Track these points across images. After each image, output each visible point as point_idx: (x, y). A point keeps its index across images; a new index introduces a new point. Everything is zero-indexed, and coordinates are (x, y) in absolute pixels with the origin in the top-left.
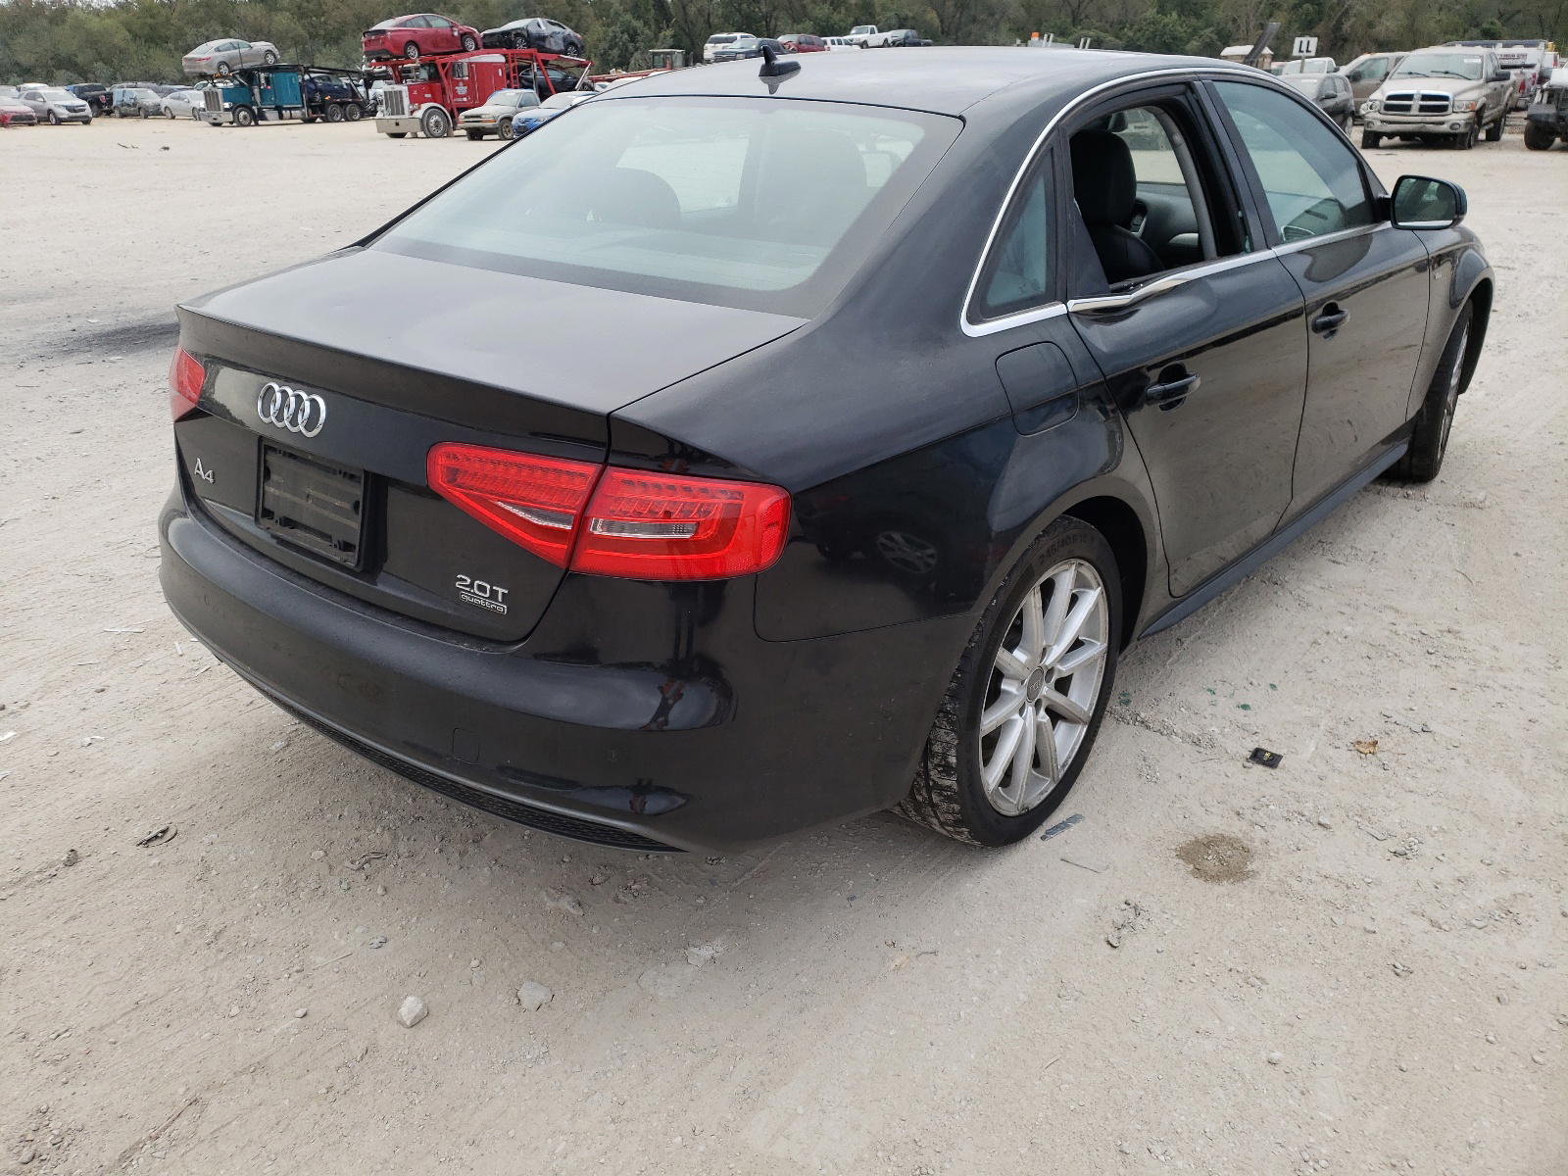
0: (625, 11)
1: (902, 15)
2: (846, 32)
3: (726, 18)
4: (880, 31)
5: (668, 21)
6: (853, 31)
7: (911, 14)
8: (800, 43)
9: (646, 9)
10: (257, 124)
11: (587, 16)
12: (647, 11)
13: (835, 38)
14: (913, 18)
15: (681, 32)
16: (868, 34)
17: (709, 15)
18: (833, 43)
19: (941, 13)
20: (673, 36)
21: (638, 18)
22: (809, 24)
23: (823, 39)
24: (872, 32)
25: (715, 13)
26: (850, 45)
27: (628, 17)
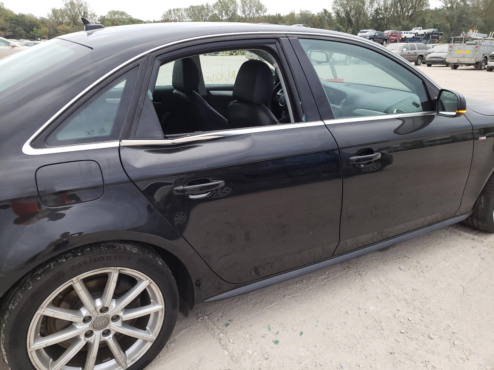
0: (338, 22)
1: (435, 24)
2: (411, 30)
3: (371, 25)
4: (423, 29)
5: (351, 26)
6: (413, 29)
7: (439, 24)
8: (392, 33)
9: (344, 22)
10: (216, 55)
11: (325, 24)
12: (345, 23)
13: (406, 32)
14: (439, 25)
15: (356, 29)
16: (419, 30)
17: (366, 24)
18: (405, 33)
19: (451, 23)
20: (352, 31)
21: (341, 25)
22: (400, 27)
23: (401, 32)
24: (420, 29)
25: (368, 23)
26: (411, 34)
27: (338, 24)
